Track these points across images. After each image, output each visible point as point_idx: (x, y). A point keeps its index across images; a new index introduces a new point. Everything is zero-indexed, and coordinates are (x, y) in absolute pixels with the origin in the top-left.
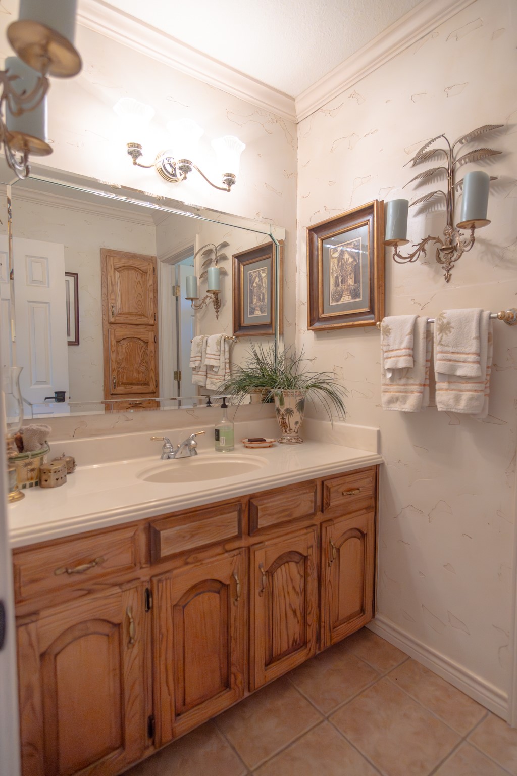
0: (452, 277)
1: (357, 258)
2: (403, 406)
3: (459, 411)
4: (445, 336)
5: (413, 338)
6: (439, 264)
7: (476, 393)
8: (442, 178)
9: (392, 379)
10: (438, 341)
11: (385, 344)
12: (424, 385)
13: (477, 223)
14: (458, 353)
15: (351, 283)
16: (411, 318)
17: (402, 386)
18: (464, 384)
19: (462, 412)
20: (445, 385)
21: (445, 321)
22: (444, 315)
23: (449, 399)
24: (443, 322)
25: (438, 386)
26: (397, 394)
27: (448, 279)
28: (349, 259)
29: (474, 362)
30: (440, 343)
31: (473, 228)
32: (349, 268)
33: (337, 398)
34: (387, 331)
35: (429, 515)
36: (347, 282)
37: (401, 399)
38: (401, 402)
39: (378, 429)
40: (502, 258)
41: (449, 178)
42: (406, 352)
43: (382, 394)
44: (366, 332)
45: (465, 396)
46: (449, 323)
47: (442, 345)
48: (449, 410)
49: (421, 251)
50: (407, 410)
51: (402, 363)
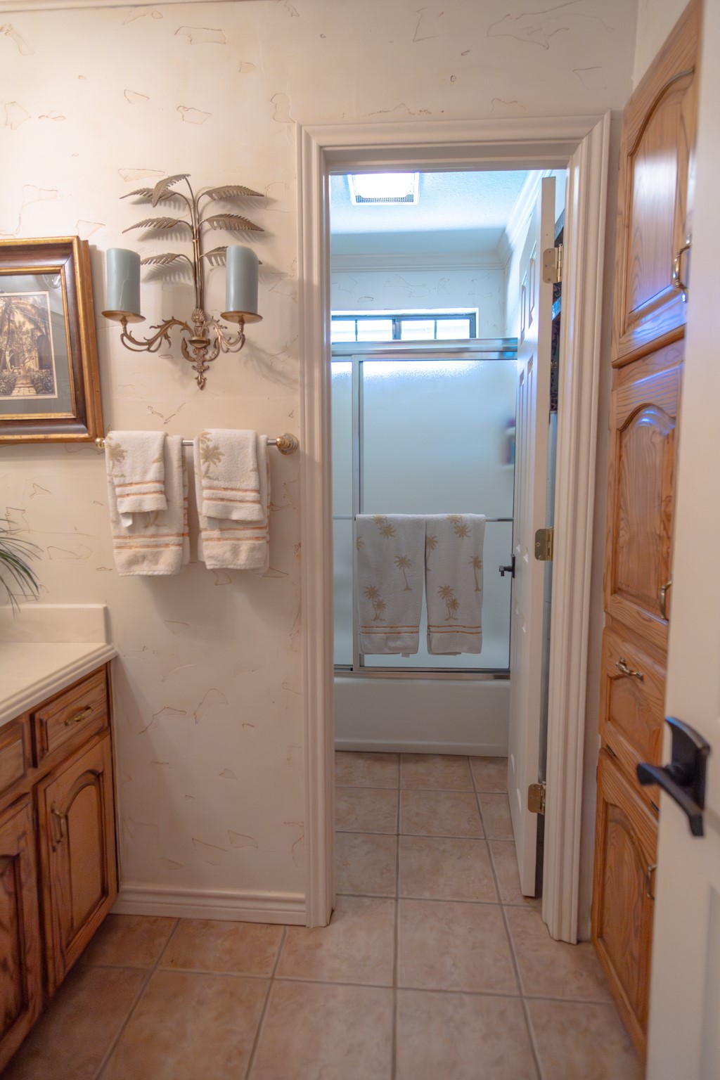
0: (207, 382)
1: (42, 326)
2: (155, 567)
3: (239, 568)
4: (212, 466)
5: (163, 466)
6: (188, 361)
7: (259, 542)
8: (183, 238)
9: (131, 529)
10: (204, 472)
11: (116, 474)
12: (183, 535)
13: (246, 317)
14: (232, 489)
15: (32, 367)
16: (157, 435)
17: (151, 538)
18: (241, 530)
19: (243, 568)
20: (216, 533)
21: (211, 445)
22: (208, 436)
23: (225, 553)
24: (208, 447)
25: (204, 535)
26: (143, 550)
27: (202, 384)
28: (24, 323)
29: (254, 502)
30: (207, 474)
31: (242, 322)
32: (27, 340)
33: (17, 562)
34: (118, 454)
35: (195, 714)
36: (23, 363)
37: (150, 558)
38: (151, 561)
39: (104, 605)
40: (270, 368)
41: (194, 241)
42: (156, 487)
43: (116, 551)
44: (69, 452)
45: (245, 546)
46: (216, 448)
47: (209, 478)
48: (225, 567)
49: (163, 338)
50: (161, 573)
51: (151, 503)
